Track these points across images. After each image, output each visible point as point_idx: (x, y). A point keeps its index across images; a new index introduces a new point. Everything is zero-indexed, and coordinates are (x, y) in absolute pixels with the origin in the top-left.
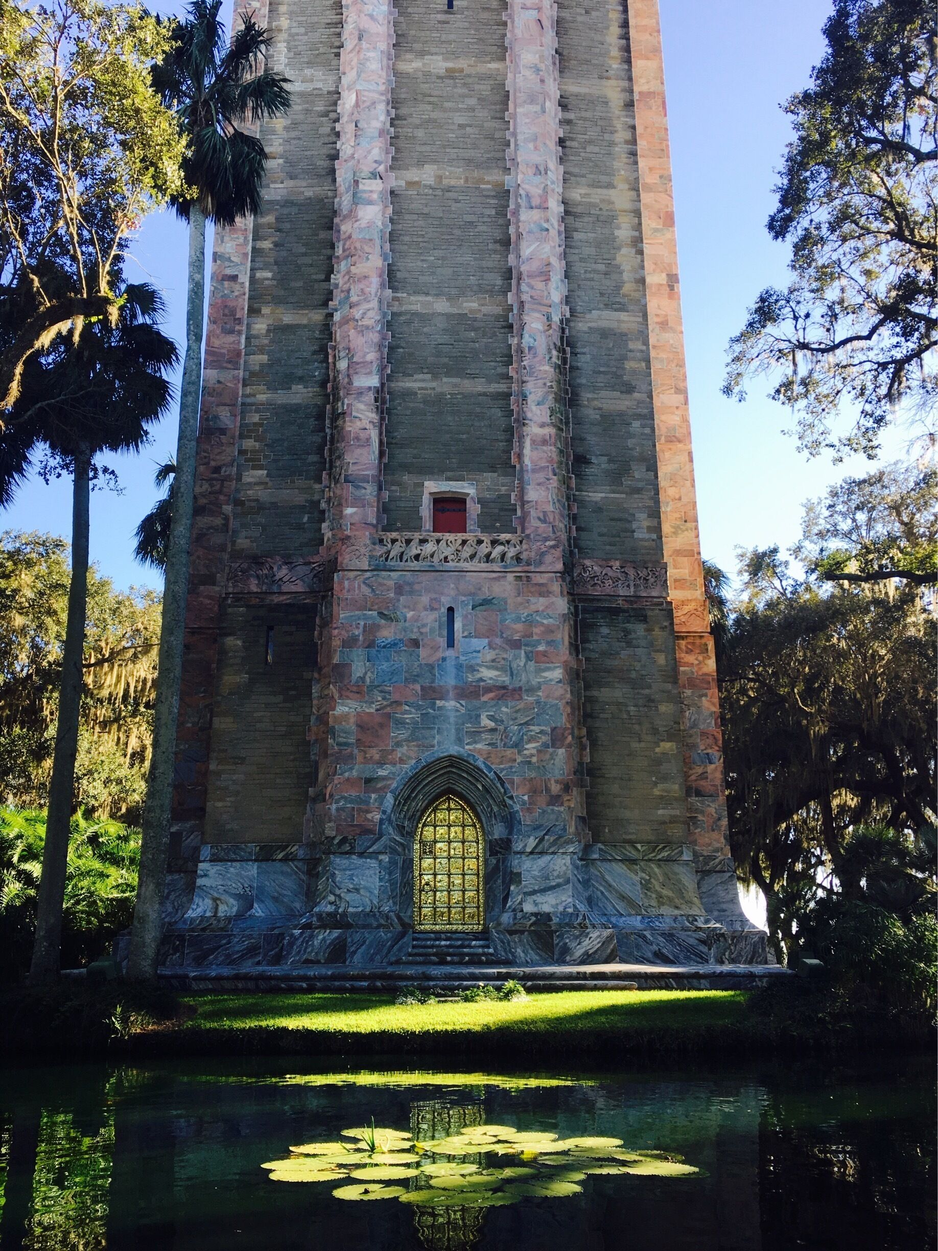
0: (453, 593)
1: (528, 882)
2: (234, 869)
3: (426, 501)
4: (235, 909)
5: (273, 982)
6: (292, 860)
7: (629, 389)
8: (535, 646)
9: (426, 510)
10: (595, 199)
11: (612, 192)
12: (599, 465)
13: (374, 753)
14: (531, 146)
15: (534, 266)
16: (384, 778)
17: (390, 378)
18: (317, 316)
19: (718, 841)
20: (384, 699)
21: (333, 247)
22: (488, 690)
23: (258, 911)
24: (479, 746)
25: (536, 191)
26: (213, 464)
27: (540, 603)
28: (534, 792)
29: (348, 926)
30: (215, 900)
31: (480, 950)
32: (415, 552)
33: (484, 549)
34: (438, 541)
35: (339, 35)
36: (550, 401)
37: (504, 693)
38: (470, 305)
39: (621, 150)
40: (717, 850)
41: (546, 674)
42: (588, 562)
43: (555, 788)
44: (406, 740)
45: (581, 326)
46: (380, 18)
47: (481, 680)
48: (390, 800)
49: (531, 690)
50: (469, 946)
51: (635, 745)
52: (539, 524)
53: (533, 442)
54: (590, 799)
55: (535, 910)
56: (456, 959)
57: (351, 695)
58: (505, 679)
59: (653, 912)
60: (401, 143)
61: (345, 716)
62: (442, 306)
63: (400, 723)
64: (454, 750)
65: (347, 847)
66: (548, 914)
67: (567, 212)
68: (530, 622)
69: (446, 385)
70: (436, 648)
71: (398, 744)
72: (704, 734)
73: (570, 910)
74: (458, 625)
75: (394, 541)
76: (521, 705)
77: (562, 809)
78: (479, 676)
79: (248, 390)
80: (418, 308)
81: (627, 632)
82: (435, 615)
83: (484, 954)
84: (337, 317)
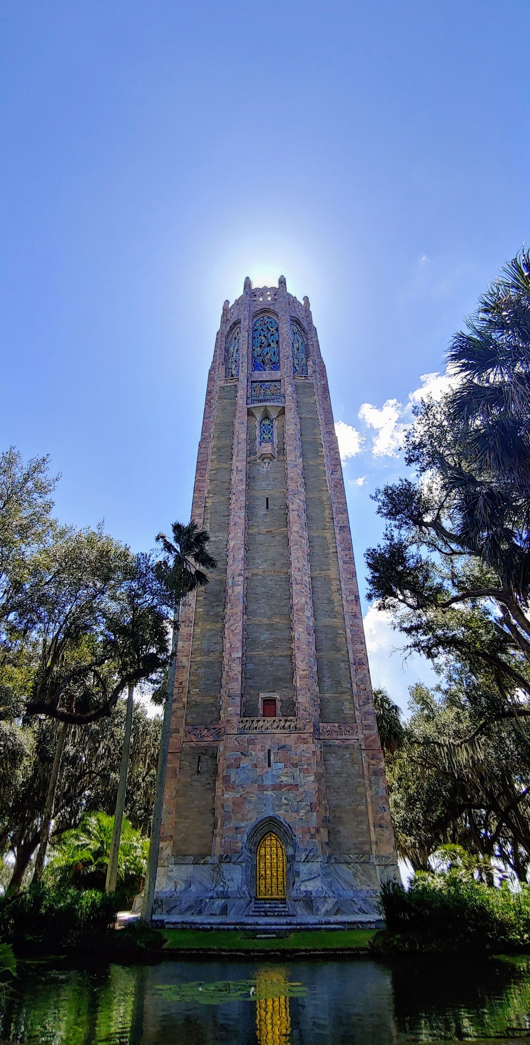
0: (270, 743)
1: (303, 876)
2: (183, 868)
3: (260, 700)
4: (183, 888)
5: (197, 925)
6: (207, 864)
7: (338, 650)
8: (303, 766)
9: (260, 705)
10: (323, 575)
11: (329, 572)
12: (328, 682)
13: (239, 816)
14: (297, 561)
15: (299, 607)
16: (243, 827)
18: (219, 626)
19: (390, 850)
20: (243, 791)
21: (225, 599)
22: (285, 786)
23: (193, 888)
24: (282, 812)
25: (299, 578)
26: (179, 681)
27: (304, 747)
28: (304, 833)
29: (229, 898)
30: (175, 882)
31: (282, 909)
32: (255, 726)
33: (282, 724)
34: (264, 721)
35: (229, 519)
37: (291, 787)
38: (276, 620)
40: (390, 854)
41: (307, 778)
42: (325, 724)
43: (313, 831)
44: (252, 809)
45: (319, 624)
46: (242, 518)
47: (282, 781)
48: (245, 837)
49: (302, 786)
50: (278, 907)
51: (348, 808)
52: (303, 712)
53: (300, 677)
55: (305, 889)
56: (272, 914)
57: (230, 789)
58: (291, 781)
59: (359, 888)
60: (250, 559)
61: (228, 799)
62: (265, 621)
63: (250, 802)
64: (271, 814)
65: (228, 860)
66: (311, 892)
67: (312, 581)
68: (300, 755)
69: (266, 653)
70: (263, 768)
71: (249, 811)
72: (381, 797)
73: (320, 889)
74: (272, 757)
75: (247, 721)
76: (298, 793)
77: (316, 840)
78: (281, 780)
79: (193, 656)
80: (256, 622)
82: (263, 753)
83: (284, 911)
84: (227, 625)
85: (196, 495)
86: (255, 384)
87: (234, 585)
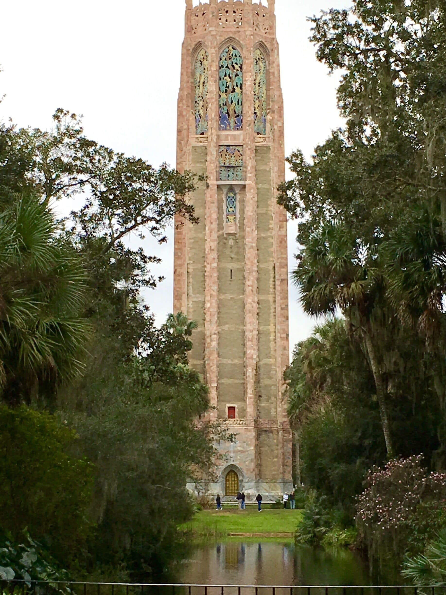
1: (246, 487)
3: (227, 408)
8: (248, 442)
9: (227, 411)
10: (265, 329)
11: (269, 327)
12: (264, 397)
13: (218, 464)
16: (219, 468)
17: (219, 379)
18: (202, 362)
21: (205, 344)
22: (239, 451)
24: (237, 462)
25: (250, 337)
27: (249, 433)
28: (247, 471)
32: (225, 423)
33: (238, 422)
34: (229, 420)
35: (205, 285)
36: (252, 389)
37: (242, 452)
38: (236, 361)
39: (272, 314)
40: (289, 478)
41: (250, 448)
42: (261, 420)
43: (252, 470)
44: (224, 461)
45: (261, 363)
46: (215, 283)
48: (221, 473)
49: (247, 451)
51: (269, 459)
52: (250, 416)
54: (260, 470)
58: (243, 449)
60: (220, 319)
62: (230, 362)
63: (223, 458)
64: (233, 463)
65: (213, 481)
67: (259, 333)
68: (247, 438)
69: (230, 381)
71: (222, 462)
72: (288, 452)
75: (220, 421)
76: (246, 454)
77: (253, 474)
78: (237, 448)
80: (225, 362)
81: (268, 436)
84: (207, 363)
85: (176, 247)
86: (222, 148)
87: (212, 341)
